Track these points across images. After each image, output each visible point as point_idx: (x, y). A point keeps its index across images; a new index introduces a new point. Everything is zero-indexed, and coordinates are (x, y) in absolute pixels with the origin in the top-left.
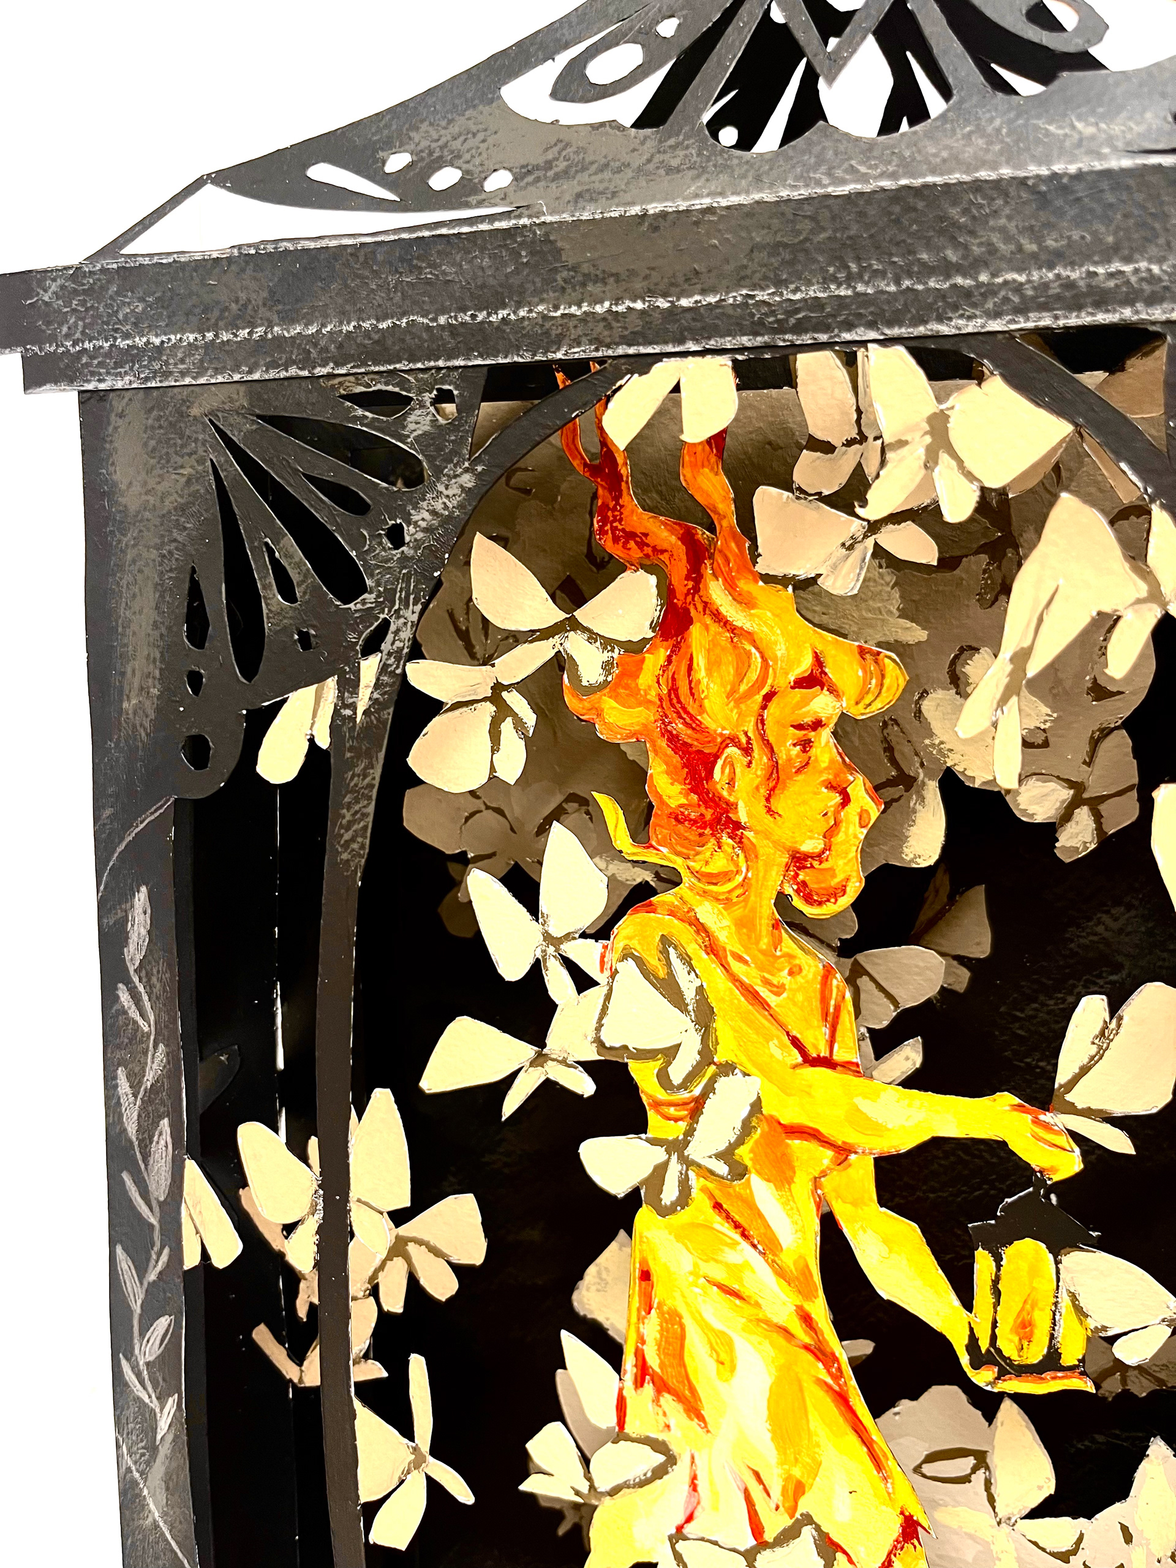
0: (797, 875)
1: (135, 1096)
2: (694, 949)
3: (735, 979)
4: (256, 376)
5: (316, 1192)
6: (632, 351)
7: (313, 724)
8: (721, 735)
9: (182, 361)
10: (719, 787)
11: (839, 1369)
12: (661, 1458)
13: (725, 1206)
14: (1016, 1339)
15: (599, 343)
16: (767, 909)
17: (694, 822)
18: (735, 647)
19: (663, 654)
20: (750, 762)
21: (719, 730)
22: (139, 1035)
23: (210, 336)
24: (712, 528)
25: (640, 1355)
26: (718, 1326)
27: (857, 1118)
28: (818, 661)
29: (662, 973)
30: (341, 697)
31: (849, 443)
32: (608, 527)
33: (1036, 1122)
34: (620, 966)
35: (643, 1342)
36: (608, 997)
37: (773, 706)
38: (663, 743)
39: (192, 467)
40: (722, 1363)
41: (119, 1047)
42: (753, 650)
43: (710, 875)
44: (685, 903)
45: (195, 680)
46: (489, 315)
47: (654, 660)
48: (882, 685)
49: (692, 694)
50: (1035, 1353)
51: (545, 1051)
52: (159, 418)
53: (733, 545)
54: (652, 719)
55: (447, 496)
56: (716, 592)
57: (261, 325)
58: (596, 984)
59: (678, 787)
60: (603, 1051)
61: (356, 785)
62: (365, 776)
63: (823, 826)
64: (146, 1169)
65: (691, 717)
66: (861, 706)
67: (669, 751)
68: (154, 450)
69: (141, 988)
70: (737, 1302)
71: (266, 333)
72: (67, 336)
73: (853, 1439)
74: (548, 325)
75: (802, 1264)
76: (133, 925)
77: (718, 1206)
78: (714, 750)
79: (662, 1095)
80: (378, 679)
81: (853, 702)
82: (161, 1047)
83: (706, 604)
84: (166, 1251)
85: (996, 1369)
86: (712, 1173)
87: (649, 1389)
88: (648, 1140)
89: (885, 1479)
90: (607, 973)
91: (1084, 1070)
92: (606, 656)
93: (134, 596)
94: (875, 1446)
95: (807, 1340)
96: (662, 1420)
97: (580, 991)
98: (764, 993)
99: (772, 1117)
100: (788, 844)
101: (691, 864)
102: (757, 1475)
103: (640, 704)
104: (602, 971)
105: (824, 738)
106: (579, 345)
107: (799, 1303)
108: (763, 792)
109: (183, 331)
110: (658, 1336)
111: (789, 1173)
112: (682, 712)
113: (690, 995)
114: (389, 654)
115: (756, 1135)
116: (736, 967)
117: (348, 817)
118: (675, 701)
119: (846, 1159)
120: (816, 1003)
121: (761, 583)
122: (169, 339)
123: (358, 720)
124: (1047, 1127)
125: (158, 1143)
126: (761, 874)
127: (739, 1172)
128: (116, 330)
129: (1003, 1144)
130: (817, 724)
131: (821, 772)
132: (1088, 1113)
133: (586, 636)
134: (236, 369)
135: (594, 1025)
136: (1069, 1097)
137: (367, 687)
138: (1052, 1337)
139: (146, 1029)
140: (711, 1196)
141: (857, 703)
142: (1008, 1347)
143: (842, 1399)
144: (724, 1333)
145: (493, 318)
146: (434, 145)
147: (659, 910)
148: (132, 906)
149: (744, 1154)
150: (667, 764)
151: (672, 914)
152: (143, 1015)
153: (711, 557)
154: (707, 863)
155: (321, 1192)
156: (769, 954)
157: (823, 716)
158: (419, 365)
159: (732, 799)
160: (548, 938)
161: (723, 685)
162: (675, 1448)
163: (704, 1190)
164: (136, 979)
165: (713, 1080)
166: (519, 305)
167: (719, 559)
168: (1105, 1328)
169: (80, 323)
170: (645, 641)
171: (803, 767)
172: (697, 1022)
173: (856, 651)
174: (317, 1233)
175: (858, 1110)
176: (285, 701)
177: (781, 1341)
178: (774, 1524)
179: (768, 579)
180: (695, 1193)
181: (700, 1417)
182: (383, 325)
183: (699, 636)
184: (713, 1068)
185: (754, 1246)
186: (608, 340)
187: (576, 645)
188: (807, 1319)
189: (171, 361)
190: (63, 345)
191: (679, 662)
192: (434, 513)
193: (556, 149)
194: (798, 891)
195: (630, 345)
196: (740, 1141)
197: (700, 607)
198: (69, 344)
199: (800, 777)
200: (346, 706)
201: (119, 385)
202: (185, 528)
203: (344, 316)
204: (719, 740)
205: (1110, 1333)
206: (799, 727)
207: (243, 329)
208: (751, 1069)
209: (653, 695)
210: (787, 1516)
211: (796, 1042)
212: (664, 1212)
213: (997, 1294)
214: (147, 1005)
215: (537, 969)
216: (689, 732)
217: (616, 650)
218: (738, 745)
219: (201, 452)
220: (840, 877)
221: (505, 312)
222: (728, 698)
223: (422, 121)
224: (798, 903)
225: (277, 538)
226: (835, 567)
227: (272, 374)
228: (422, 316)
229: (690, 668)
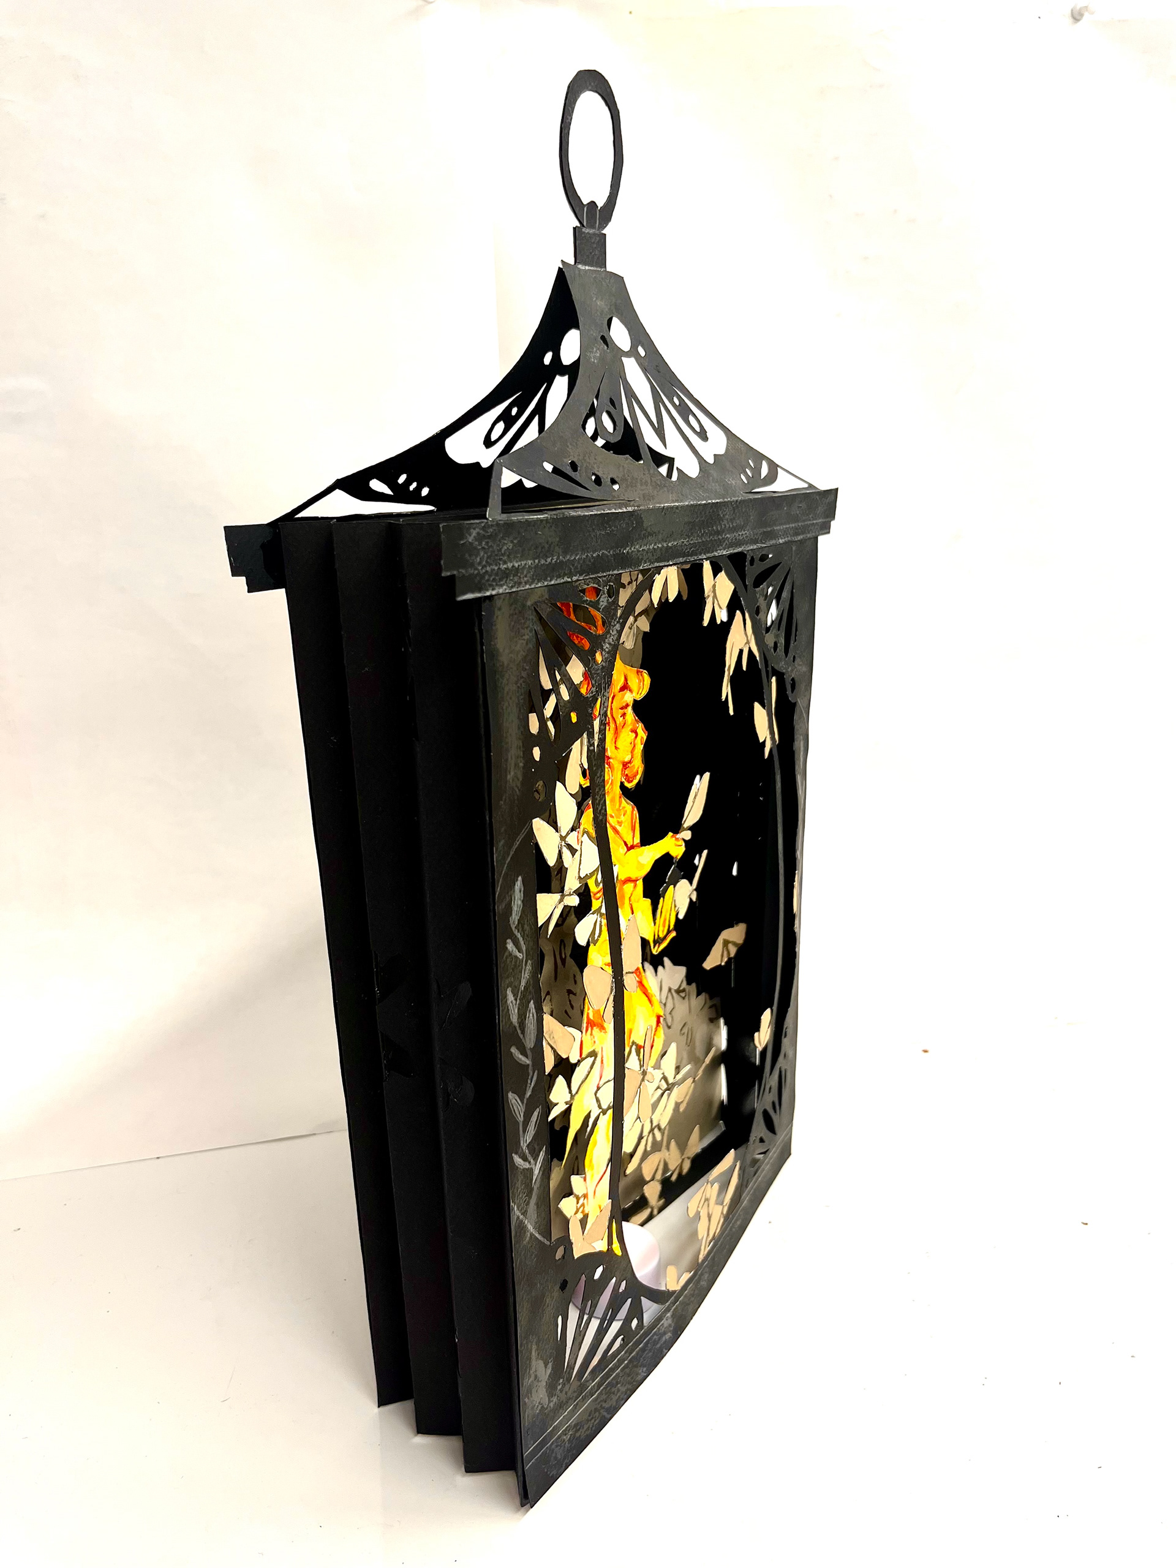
0: (625, 773)
1: (516, 1000)
3: (611, 826)
4: (553, 583)
9: (526, 576)
11: (640, 973)
16: (619, 791)
22: (518, 963)
25: (588, 1016)
27: (639, 865)
28: (626, 679)
30: (589, 742)
33: (677, 839)
34: (582, 838)
37: (614, 702)
41: (507, 977)
48: (644, 684)
51: (563, 892)
52: (515, 608)
57: (556, 555)
63: (631, 748)
64: (524, 1036)
68: (513, 627)
69: (519, 936)
71: (557, 559)
72: (479, 564)
73: (644, 997)
74: (639, 554)
76: (514, 903)
79: (596, 890)
81: (636, 693)
82: (529, 961)
84: (536, 1071)
85: (658, 944)
87: (590, 1030)
89: (652, 1005)
91: (689, 813)
98: (618, 827)
99: (620, 879)
100: (622, 759)
105: (630, 710)
106: (646, 563)
108: (614, 741)
109: (527, 559)
111: (624, 901)
116: (611, 820)
119: (637, 884)
120: (630, 823)
122: (521, 564)
124: (679, 839)
126: (616, 776)
128: (500, 559)
129: (669, 853)
130: (627, 705)
131: (629, 726)
134: (546, 579)
136: (684, 825)
139: (521, 957)
141: (638, 693)
143: (641, 984)
145: (625, 551)
148: (514, 891)
152: (520, 950)
156: (619, 810)
157: (627, 702)
158: (604, 574)
160: (561, 838)
164: (516, 932)
169: (486, 555)
171: (624, 726)
173: (636, 672)
175: (639, 862)
181: (604, 1028)
186: (652, 560)
189: (522, 576)
190: (477, 569)
194: (626, 779)
198: (480, 568)
199: (624, 730)
200: (591, 745)
201: (501, 591)
202: (526, 669)
203: (583, 551)
206: (622, 708)
207: (550, 558)
211: (626, 843)
214: (522, 943)
219: (531, 625)
220: (637, 767)
221: (628, 549)
224: (626, 784)
227: (558, 581)
228: (606, 550)
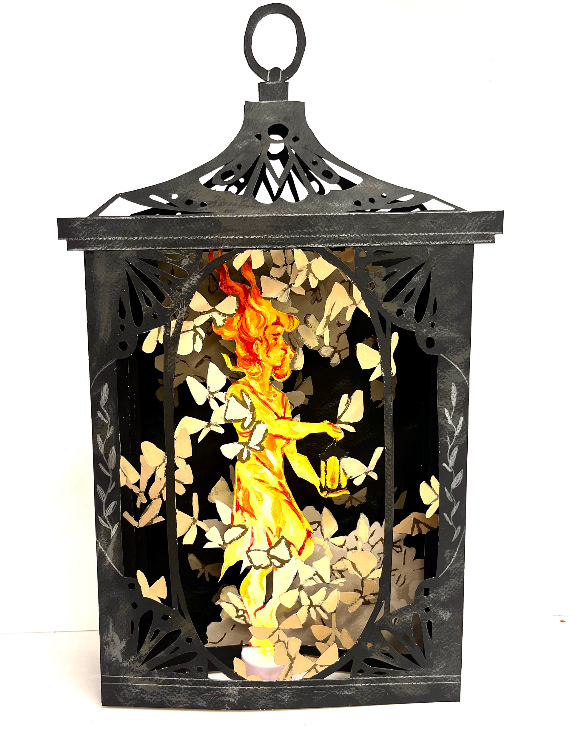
0: (275, 372)
1: (103, 441)
2: (250, 393)
3: (260, 399)
4: (140, 249)
5: (165, 457)
6: (239, 247)
7: (158, 338)
8: (255, 338)
9: (118, 244)
10: (254, 351)
11: (290, 496)
12: (244, 530)
13: (259, 458)
14: (331, 483)
15: (231, 245)
16: (268, 380)
17: (248, 360)
18: (257, 315)
19: (239, 317)
20: (262, 344)
21: (254, 336)
22: (105, 425)
23: (126, 238)
24: (250, 286)
25: (237, 502)
26: (258, 490)
27: (292, 431)
28: (278, 318)
29: (241, 399)
30: (166, 330)
31: (283, 266)
32: (223, 285)
33: (333, 427)
34: (230, 399)
35: (238, 499)
36: (227, 407)
37: (267, 330)
38: (239, 340)
39: (120, 271)
40: (259, 500)
41: (98, 429)
42: (262, 316)
43: (253, 373)
44: (247, 381)
45: (122, 327)
46: (204, 237)
47: (236, 319)
48: (294, 324)
49: (247, 327)
50: (335, 486)
51: (210, 423)
52: (110, 258)
53: (256, 290)
54: (236, 334)
55: (193, 280)
56: (252, 301)
57: (141, 236)
58: (224, 404)
59: (244, 351)
60: (226, 421)
61: (171, 353)
62: (174, 350)
63: (281, 359)
64: (107, 461)
65: (247, 333)
66: (289, 329)
67: (241, 342)
68: (108, 266)
69: (106, 411)
70: (263, 483)
71: (142, 238)
72: (82, 236)
73: (294, 513)
74: (218, 240)
75: (279, 470)
76: (103, 394)
77: (257, 458)
78: (253, 341)
79: (242, 431)
80: (176, 326)
81: (287, 328)
82: (112, 427)
83: (249, 305)
84: (114, 483)
85: (327, 492)
86: (256, 450)
87: (240, 511)
88: (238, 443)
89: (302, 522)
90: (227, 401)
91: (344, 412)
92: (224, 318)
93: (103, 305)
94: (299, 514)
95: (281, 490)
96: (243, 519)
97: (220, 406)
98: (268, 402)
99: (270, 433)
100: (273, 364)
101: (248, 371)
102: (269, 528)
103: (233, 330)
104: (225, 400)
105: (280, 337)
106: (226, 246)
107: (279, 481)
108: (266, 351)
109: (118, 236)
110: (242, 496)
111: (275, 447)
112: (244, 332)
113: (249, 404)
114: (179, 319)
115: (267, 439)
116: (260, 396)
117: (169, 361)
118: (242, 329)
119: (289, 442)
120: (281, 403)
121: (263, 299)
122: (114, 239)
123: (171, 336)
124: (336, 428)
125: (111, 453)
126: (266, 372)
127: (262, 449)
128: (97, 235)
129: (326, 433)
130: (278, 334)
131: (280, 346)
132: (345, 423)
133: (218, 313)
134: (133, 247)
135: (224, 415)
136: (340, 420)
137: (173, 328)
138: (339, 481)
139: (107, 422)
140: (256, 456)
141: (288, 328)
142: (329, 486)
143: (290, 503)
144: (260, 492)
145: (205, 238)
146: (184, 193)
147: (240, 383)
148: (103, 389)
149: (264, 444)
150: (241, 345)
151: (243, 384)
152: (106, 419)
153: (250, 293)
154: (252, 370)
155: (166, 456)
156: (269, 392)
157: (280, 332)
158: (185, 248)
159: (258, 354)
160: (210, 393)
161: (254, 325)
162: (247, 526)
163: (254, 454)
164: (104, 409)
165: (255, 425)
166: (211, 235)
167: (252, 293)
168: (351, 477)
169: (86, 233)
170: (234, 314)
171: (275, 345)
172: (251, 411)
173: (287, 316)
174: (165, 467)
175: (292, 429)
176: (150, 332)
177: (274, 491)
178: (274, 541)
179: (265, 298)
180: (251, 456)
181: (254, 516)
182: (175, 238)
183: (248, 313)
184: (255, 422)
185: (267, 468)
186: (233, 245)
187: (215, 315)
188: (281, 484)
189: (114, 244)
190: (80, 238)
191: (243, 319)
192: (190, 284)
193: (217, 198)
194: (275, 376)
195: (239, 246)
196: (262, 441)
197: (248, 305)
198: (83, 238)
199: (275, 347)
200: (167, 333)
201: (98, 249)
202: (118, 287)
203: (165, 235)
204: (254, 339)
205: (352, 478)
206: (274, 335)
207: (136, 237)
208: (265, 422)
209: (236, 328)
210: (277, 538)
211: (276, 414)
212: (243, 462)
213: (326, 472)
214: (108, 416)
215: (207, 401)
216: (246, 337)
217: (226, 316)
218: (259, 340)
219: (123, 267)
220: (285, 371)
221: (208, 237)
222: (256, 328)
223: (180, 185)
224: (275, 378)
225: (146, 290)
226: (281, 296)
227: (144, 248)
228: (186, 236)
229: (246, 321)
